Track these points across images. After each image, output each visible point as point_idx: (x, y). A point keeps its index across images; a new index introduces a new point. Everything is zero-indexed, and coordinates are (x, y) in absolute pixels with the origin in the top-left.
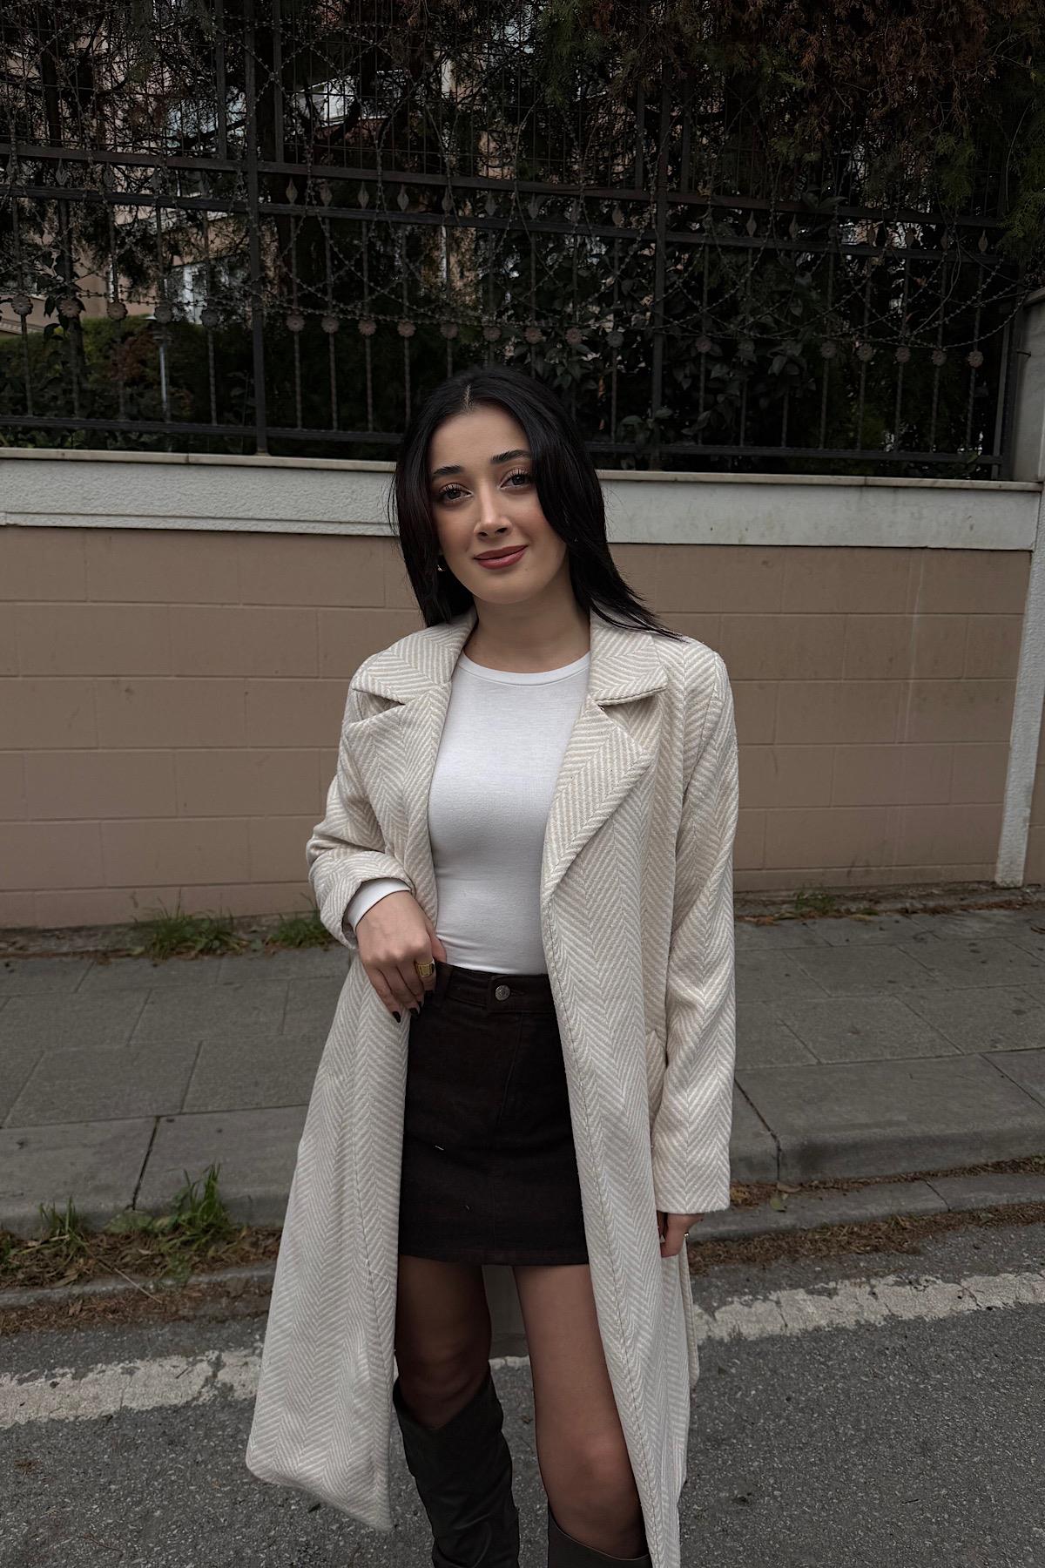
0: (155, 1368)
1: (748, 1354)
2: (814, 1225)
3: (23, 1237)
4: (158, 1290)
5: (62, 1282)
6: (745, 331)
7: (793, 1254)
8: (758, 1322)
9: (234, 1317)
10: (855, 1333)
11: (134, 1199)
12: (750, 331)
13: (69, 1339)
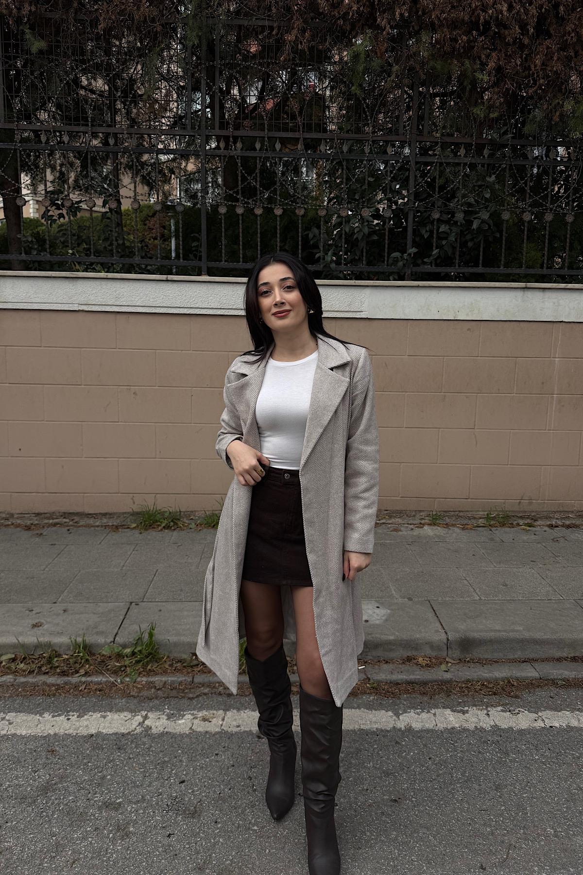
0: (116, 716)
1: (413, 736)
2: (463, 679)
3: (62, 653)
4: (122, 683)
5: (77, 675)
6: (459, 207)
7: (448, 694)
8: (422, 722)
9: (156, 698)
10: (473, 732)
11: (114, 639)
12: (462, 206)
13: (77, 700)
